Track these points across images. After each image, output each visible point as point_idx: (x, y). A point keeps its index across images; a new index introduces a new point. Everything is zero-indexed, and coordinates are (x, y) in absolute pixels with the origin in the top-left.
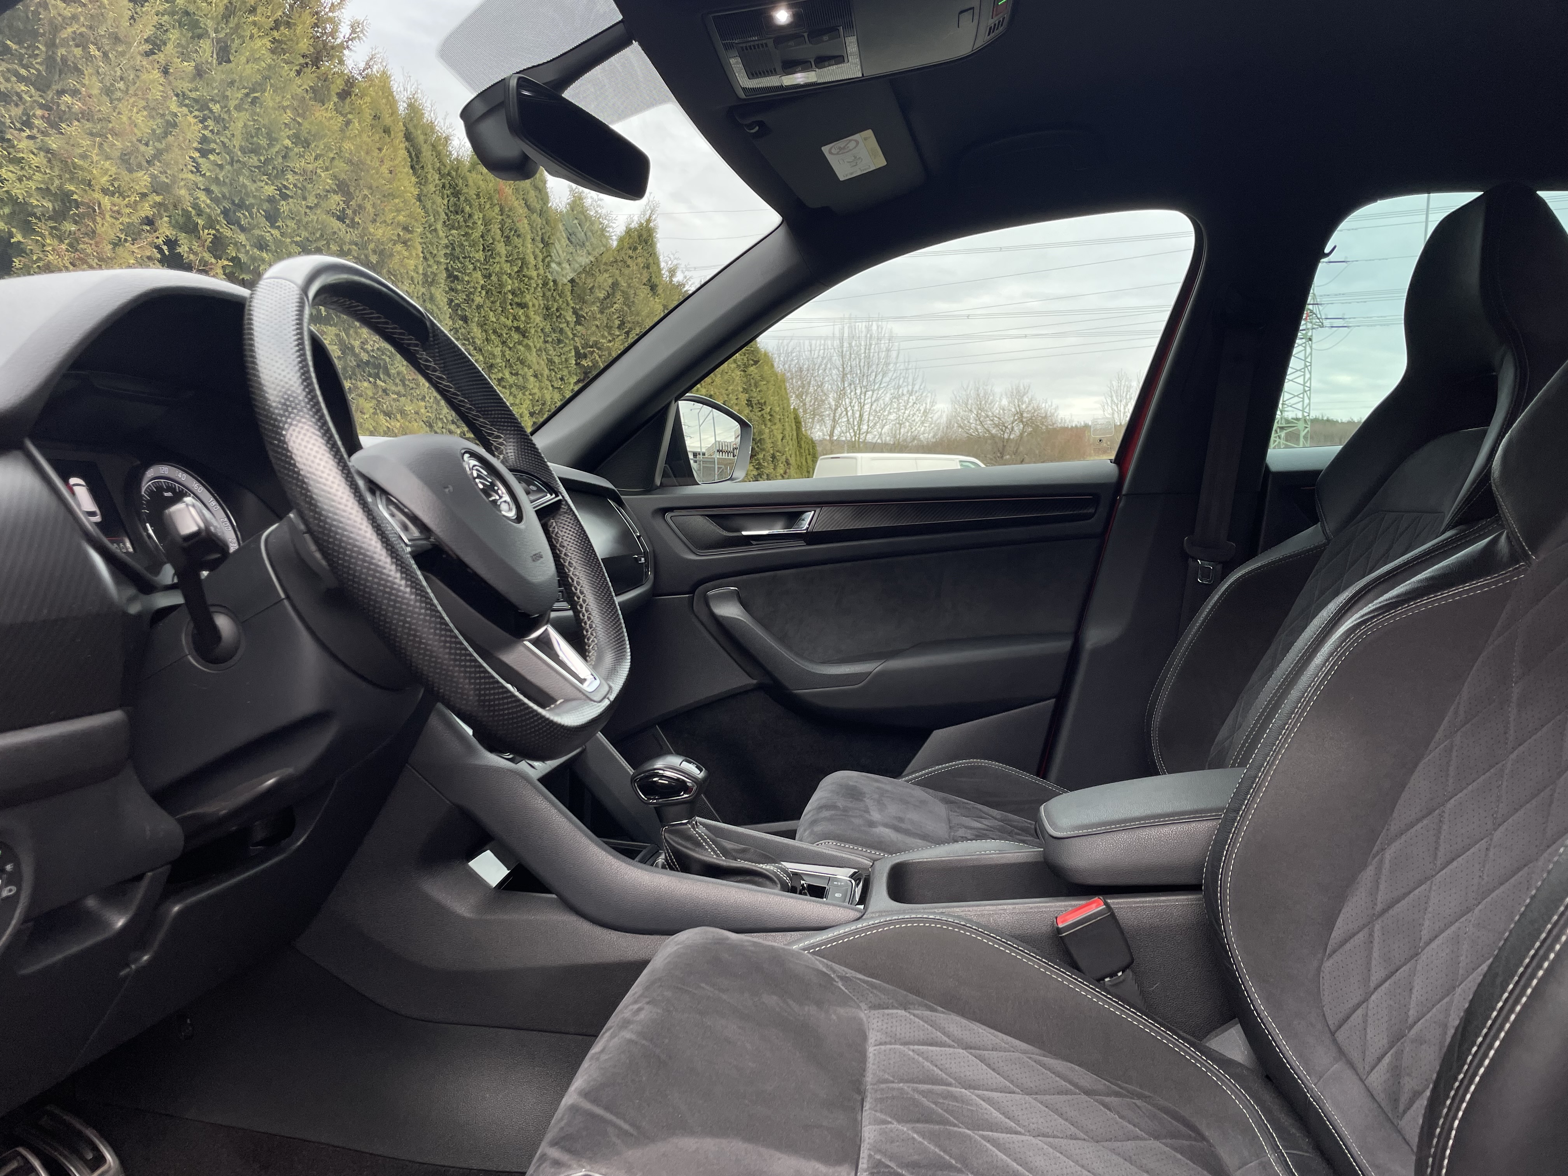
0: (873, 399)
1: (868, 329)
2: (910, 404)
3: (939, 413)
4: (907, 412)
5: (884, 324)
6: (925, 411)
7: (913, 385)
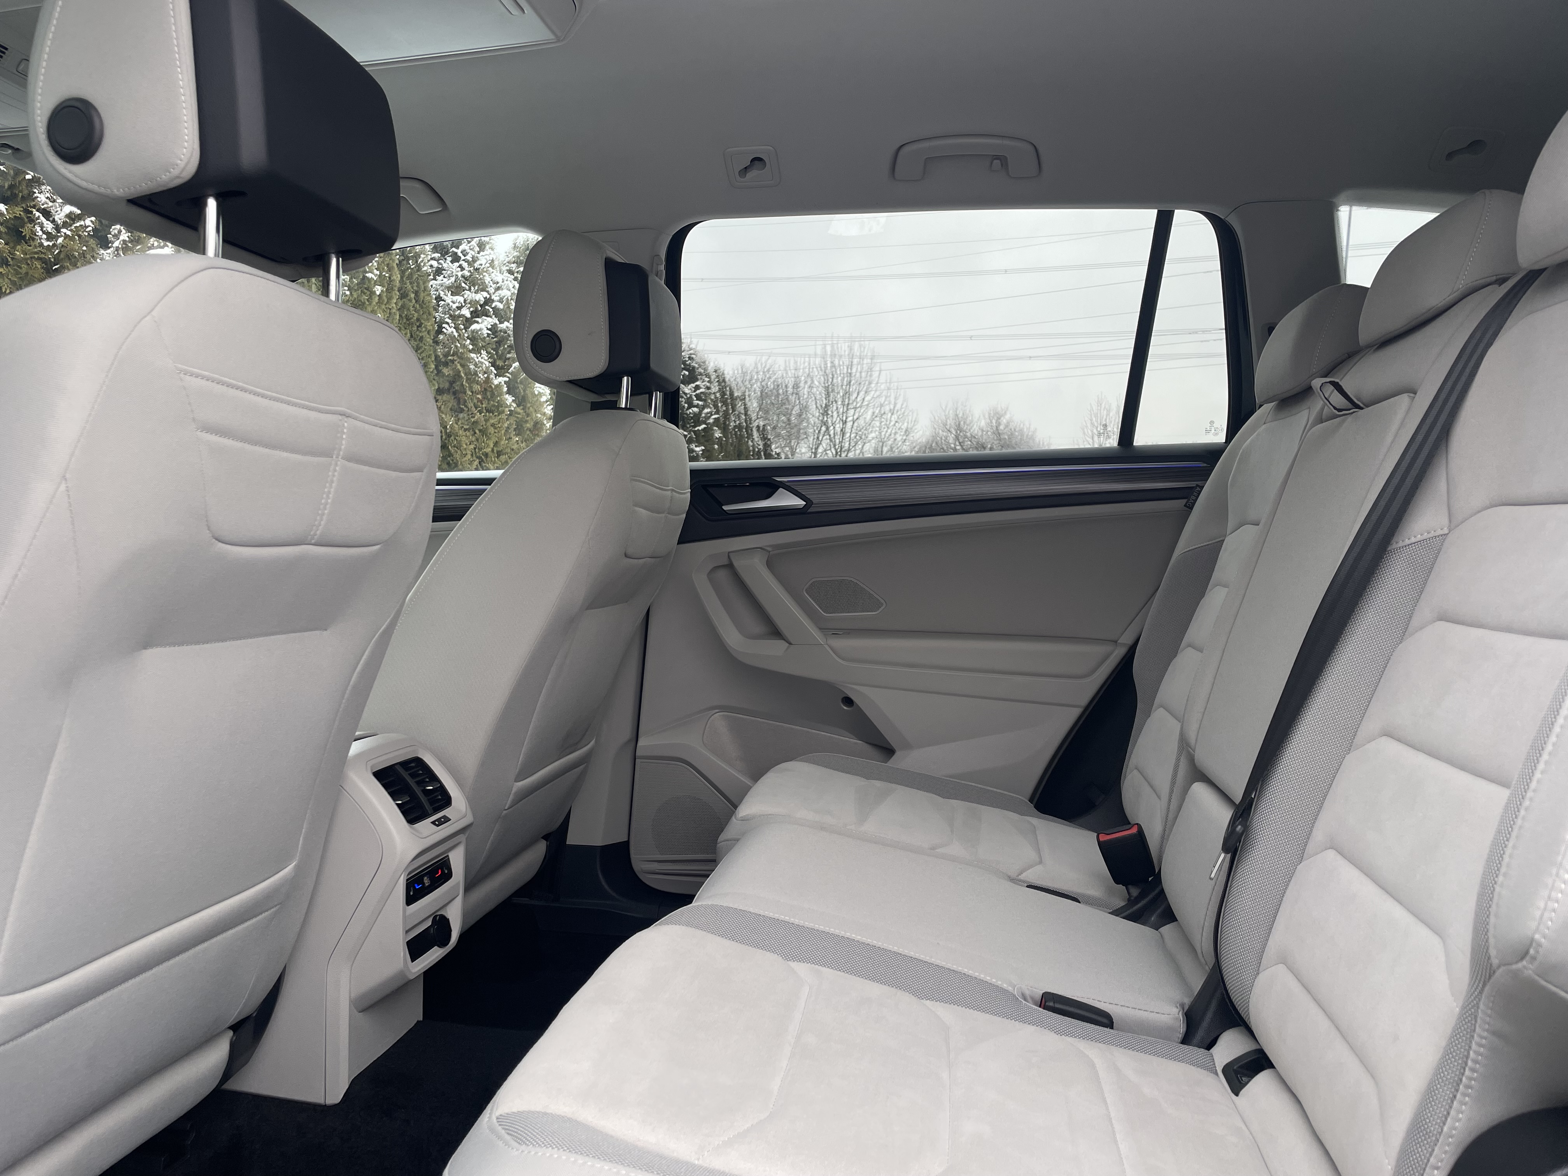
0: (855, 417)
1: (851, 349)
2: (892, 423)
3: (921, 432)
4: (889, 431)
5: (867, 343)
6: (906, 430)
7: (895, 404)
